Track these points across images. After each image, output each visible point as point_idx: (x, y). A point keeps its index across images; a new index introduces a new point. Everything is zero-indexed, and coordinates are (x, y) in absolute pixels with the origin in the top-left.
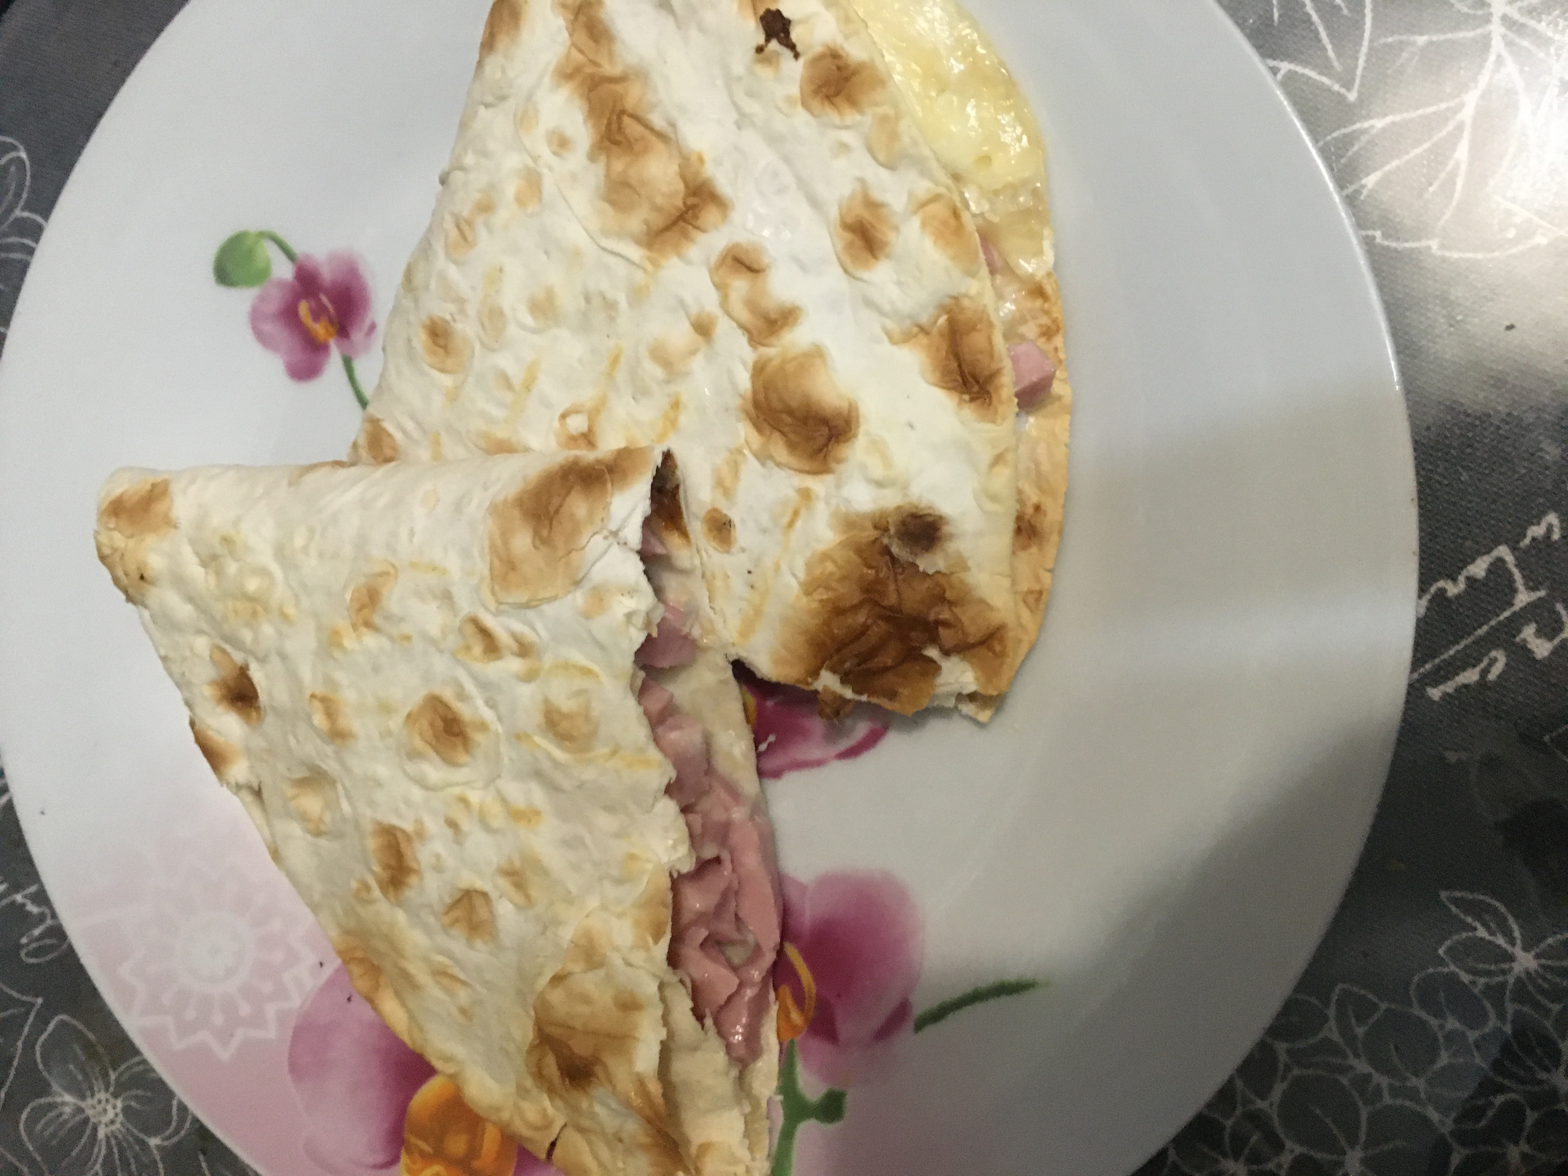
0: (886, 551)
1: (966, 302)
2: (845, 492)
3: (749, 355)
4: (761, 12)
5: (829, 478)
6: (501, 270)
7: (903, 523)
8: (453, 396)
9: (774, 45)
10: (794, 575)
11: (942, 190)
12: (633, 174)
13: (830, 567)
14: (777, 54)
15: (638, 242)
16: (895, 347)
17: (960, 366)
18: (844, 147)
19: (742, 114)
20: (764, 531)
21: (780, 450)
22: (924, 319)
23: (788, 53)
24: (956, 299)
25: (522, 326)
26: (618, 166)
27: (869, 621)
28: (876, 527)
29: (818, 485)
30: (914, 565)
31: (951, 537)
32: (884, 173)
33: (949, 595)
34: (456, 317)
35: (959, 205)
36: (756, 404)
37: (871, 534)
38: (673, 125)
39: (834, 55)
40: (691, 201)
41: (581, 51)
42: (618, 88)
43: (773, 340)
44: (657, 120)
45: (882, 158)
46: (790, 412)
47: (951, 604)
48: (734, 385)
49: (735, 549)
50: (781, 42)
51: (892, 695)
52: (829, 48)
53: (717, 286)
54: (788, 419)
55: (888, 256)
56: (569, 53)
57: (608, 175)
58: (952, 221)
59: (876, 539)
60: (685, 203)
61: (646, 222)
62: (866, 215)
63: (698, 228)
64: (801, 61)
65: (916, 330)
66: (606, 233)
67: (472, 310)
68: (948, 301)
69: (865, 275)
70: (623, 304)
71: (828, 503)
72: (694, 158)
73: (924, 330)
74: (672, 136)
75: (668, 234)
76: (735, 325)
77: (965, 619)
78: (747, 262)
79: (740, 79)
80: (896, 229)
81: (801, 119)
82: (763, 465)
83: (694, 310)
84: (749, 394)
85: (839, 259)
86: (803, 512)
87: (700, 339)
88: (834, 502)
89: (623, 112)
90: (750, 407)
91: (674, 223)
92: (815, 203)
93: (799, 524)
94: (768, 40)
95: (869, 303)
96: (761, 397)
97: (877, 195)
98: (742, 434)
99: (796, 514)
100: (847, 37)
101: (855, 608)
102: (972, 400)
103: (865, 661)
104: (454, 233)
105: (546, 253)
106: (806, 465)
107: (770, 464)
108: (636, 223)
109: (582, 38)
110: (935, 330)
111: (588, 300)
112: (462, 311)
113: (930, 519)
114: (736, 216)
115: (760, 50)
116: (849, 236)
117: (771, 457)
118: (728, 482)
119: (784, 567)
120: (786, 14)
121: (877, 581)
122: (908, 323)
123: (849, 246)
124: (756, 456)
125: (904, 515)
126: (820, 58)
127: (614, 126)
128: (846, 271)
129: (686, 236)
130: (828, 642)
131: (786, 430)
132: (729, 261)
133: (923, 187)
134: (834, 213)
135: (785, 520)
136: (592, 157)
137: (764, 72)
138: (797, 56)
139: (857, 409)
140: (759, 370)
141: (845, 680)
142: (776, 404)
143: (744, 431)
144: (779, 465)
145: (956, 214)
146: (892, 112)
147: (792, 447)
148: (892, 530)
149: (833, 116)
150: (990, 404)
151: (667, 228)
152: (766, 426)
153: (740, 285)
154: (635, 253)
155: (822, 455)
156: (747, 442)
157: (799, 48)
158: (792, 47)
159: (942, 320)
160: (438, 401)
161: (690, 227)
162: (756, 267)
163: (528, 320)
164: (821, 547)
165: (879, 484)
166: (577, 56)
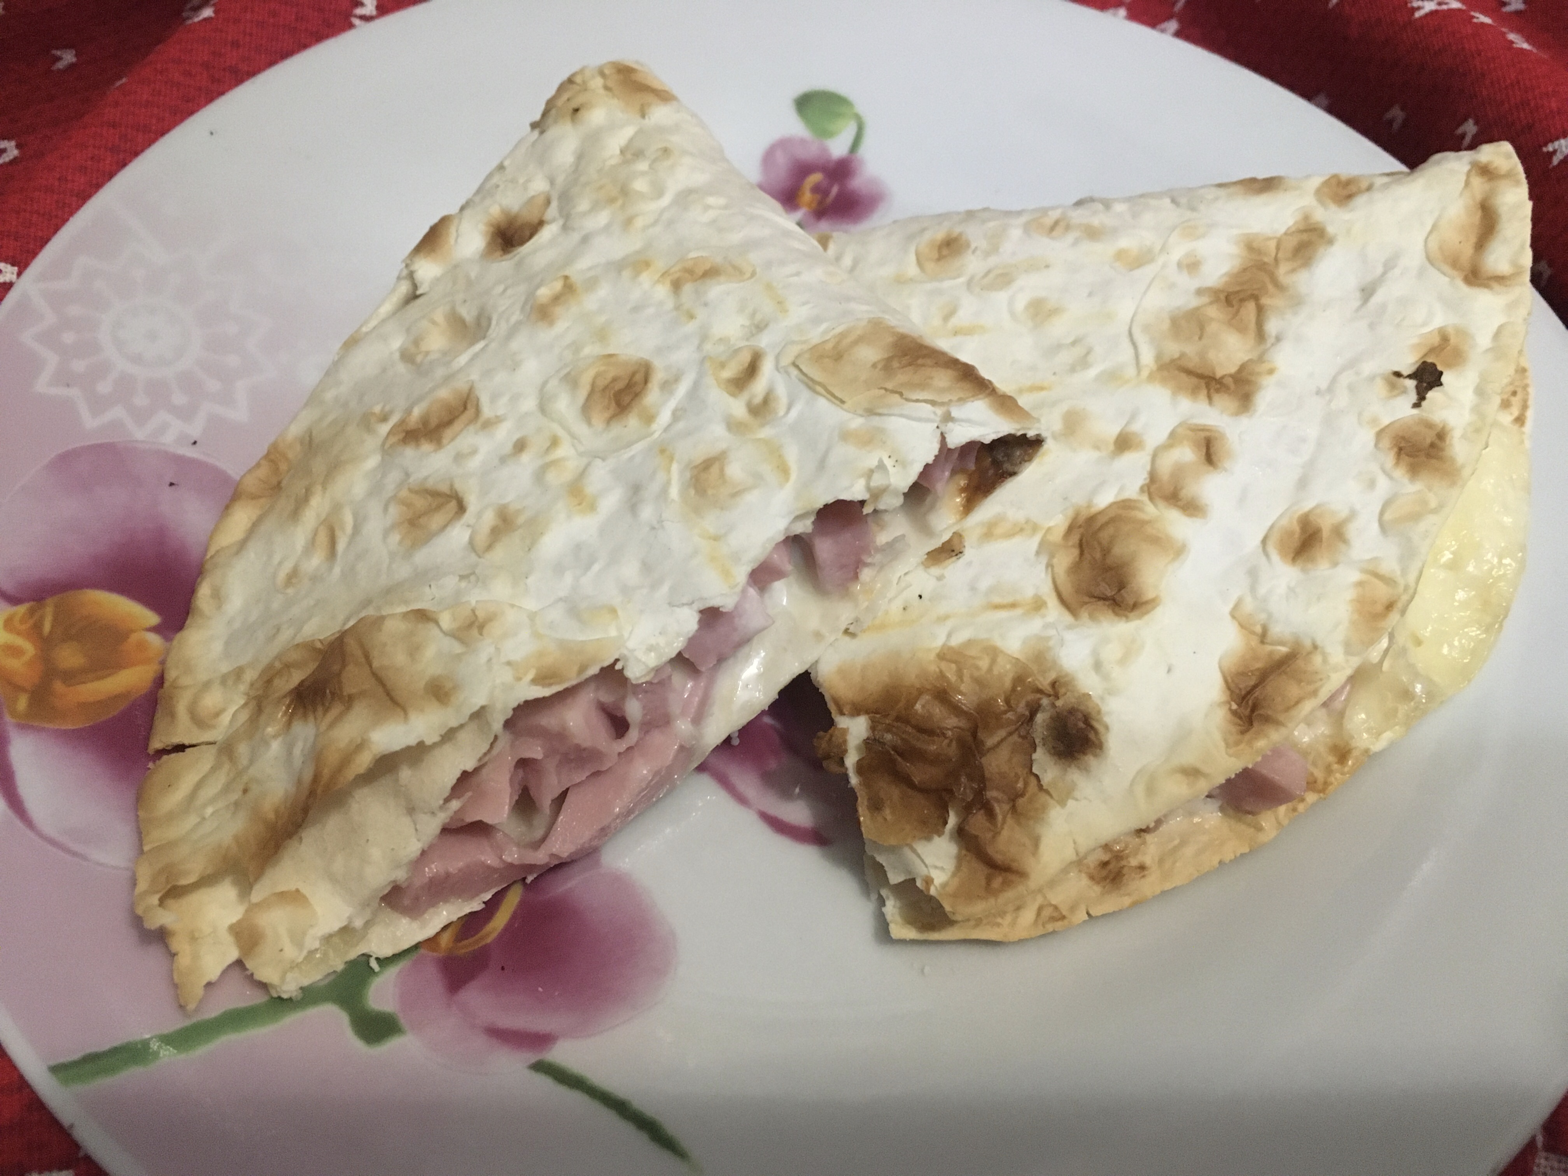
0: (1034, 709)
1: (1317, 659)
2: (1069, 636)
3: (1132, 490)
4: (1430, 360)
5: (1068, 618)
6: (1047, 266)
7: (1072, 711)
8: (900, 281)
9: (1411, 384)
10: (949, 636)
11: (1402, 582)
12: (1212, 328)
13: (984, 664)
14: (1404, 391)
15: (1158, 357)
16: (1229, 617)
17: (1255, 687)
18: (1372, 484)
19: (1330, 389)
20: (973, 589)
21: (1065, 560)
22: (1277, 630)
23: (1413, 397)
24: (1315, 647)
25: (1011, 302)
26: (1213, 312)
27: (949, 733)
28: (1054, 684)
29: (1054, 611)
30: (1034, 748)
31: (1086, 770)
32: (1375, 526)
33: (1021, 801)
34: (978, 252)
35: (1400, 605)
36: (1091, 519)
37: (1044, 683)
38: (1278, 339)
39: (1442, 435)
40: (1229, 381)
41: (1278, 248)
42: (1270, 287)
43: (1161, 504)
44: (1272, 326)
45: (1387, 516)
46: (1106, 552)
47: (1014, 809)
48: (1095, 491)
49: (935, 571)
50: (1417, 387)
51: (876, 806)
52: (1443, 428)
53: (1173, 435)
54: (1098, 555)
55: (1304, 570)
56: (1269, 239)
57: (1197, 309)
58: (1379, 608)
59: (1040, 691)
60: (1223, 377)
61: (1183, 355)
62: (1325, 533)
63: (1210, 398)
64: (1415, 411)
65: (1258, 629)
66: (1146, 328)
67: (993, 261)
68: (1308, 643)
69: (1275, 557)
70: (1092, 373)
71: (1046, 626)
72: (1265, 366)
73: (1263, 637)
74: (1269, 345)
75: (1183, 376)
76: (1148, 468)
77: (1005, 833)
78: (1212, 450)
79: (1358, 373)
80: (1335, 564)
81: (1367, 436)
82: (1038, 553)
83: (1136, 427)
84: (1094, 510)
85: (1272, 527)
86: (1019, 611)
87: (1112, 447)
88: (1052, 632)
89: (1256, 298)
90: (1085, 514)
91: (1200, 376)
92: (1303, 483)
93: (1003, 614)
94: (1410, 377)
95: (1253, 574)
96: (1102, 520)
97: (1352, 531)
98: (1052, 524)
99: (1013, 606)
100: (1464, 437)
101: (956, 709)
102: (1234, 713)
103: (901, 754)
104: (1049, 221)
105: (1090, 295)
106: (1067, 589)
107: (1044, 560)
108: (1173, 349)
109: (1291, 243)
110: (1269, 648)
111: (1074, 343)
112: (987, 254)
113: (1092, 736)
114: (1245, 422)
115: (1398, 374)
116: (1297, 529)
117: (1052, 556)
118: (998, 531)
119: (949, 624)
120: (1444, 379)
121: (998, 716)
122: (1263, 616)
123: (1289, 534)
124: (1042, 544)
125: (1082, 708)
126: (1429, 425)
127: (1242, 296)
128: (1264, 541)
129: (1194, 392)
130: (901, 704)
131: (1087, 556)
132: (1203, 434)
133: (1390, 565)
134: (1307, 506)
135: (997, 600)
136: (1200, 292)
137: (1380, 387)
138: (1417, 405)
139: (1154, 608)
140: (1126, 505)
141: (868, 744)
142: (1105, 535)
143: (1058, 522)
144: (1050, 566)
145: (1390, 606)
146: (1433, 504)
147: (1075, 569)
148: (1059, 703)
149: (1389, 459)
150: (1243, 733)
151: (1189, 372)
152: (1075, 538)
153: (1186, 454)
154: (1148, 357)
155: (1087, 599)
156: (1049, 529)
157: (1424, 403)
158: (1421, 397)
159: (1284, 650)
160: (888, 271)
161: (1205, 392)
162: (1214, 458)
163: (1021, 304)
164: (999, 643)
165: (1098, 666)
166: (1272, 245)
